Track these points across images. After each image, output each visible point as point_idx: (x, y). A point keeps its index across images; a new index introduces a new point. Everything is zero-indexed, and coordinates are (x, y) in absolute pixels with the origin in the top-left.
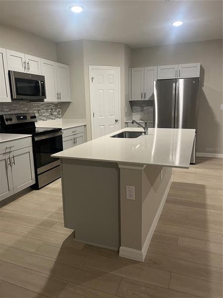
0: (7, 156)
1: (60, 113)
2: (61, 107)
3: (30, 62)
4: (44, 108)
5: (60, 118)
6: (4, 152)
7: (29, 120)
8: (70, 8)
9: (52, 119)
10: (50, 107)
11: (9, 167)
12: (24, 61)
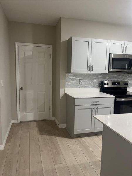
0: (93, 107)
6: (92, 104)
7: (122, 85)
11: (94, 114)
12: (123, 46)
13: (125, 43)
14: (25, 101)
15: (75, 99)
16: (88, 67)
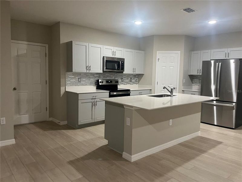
0: (93, 101)
1: (137, 81)
2: (138, 77)
3: (116, 51)
4: (126, 77)
5: (137, 84)
6: (92, 98)
7: (113, 83)
8: (135, 22)
9: (131, 84)
10: (130, 77)
11: (94, 107)
12: (113, 51)
13: (115, 49)
14: (18, 102)
15: (79, 94)
16: (86, 67)
